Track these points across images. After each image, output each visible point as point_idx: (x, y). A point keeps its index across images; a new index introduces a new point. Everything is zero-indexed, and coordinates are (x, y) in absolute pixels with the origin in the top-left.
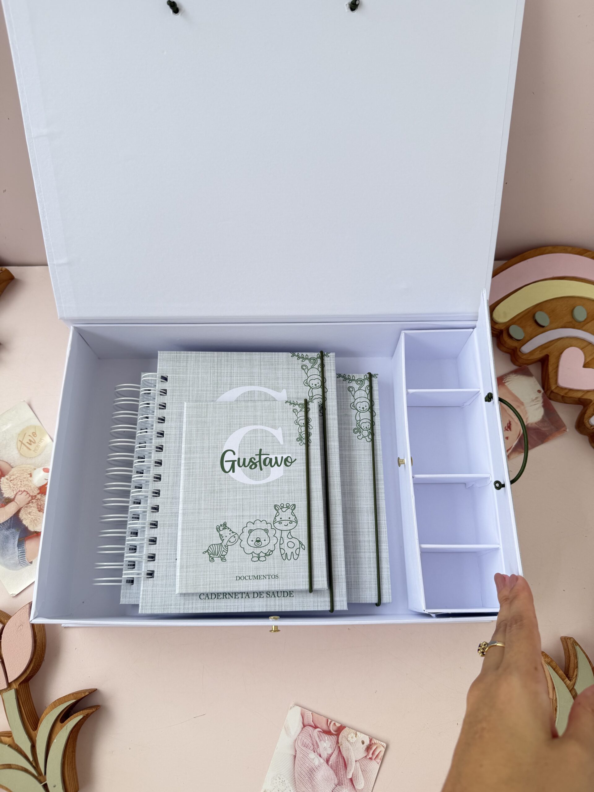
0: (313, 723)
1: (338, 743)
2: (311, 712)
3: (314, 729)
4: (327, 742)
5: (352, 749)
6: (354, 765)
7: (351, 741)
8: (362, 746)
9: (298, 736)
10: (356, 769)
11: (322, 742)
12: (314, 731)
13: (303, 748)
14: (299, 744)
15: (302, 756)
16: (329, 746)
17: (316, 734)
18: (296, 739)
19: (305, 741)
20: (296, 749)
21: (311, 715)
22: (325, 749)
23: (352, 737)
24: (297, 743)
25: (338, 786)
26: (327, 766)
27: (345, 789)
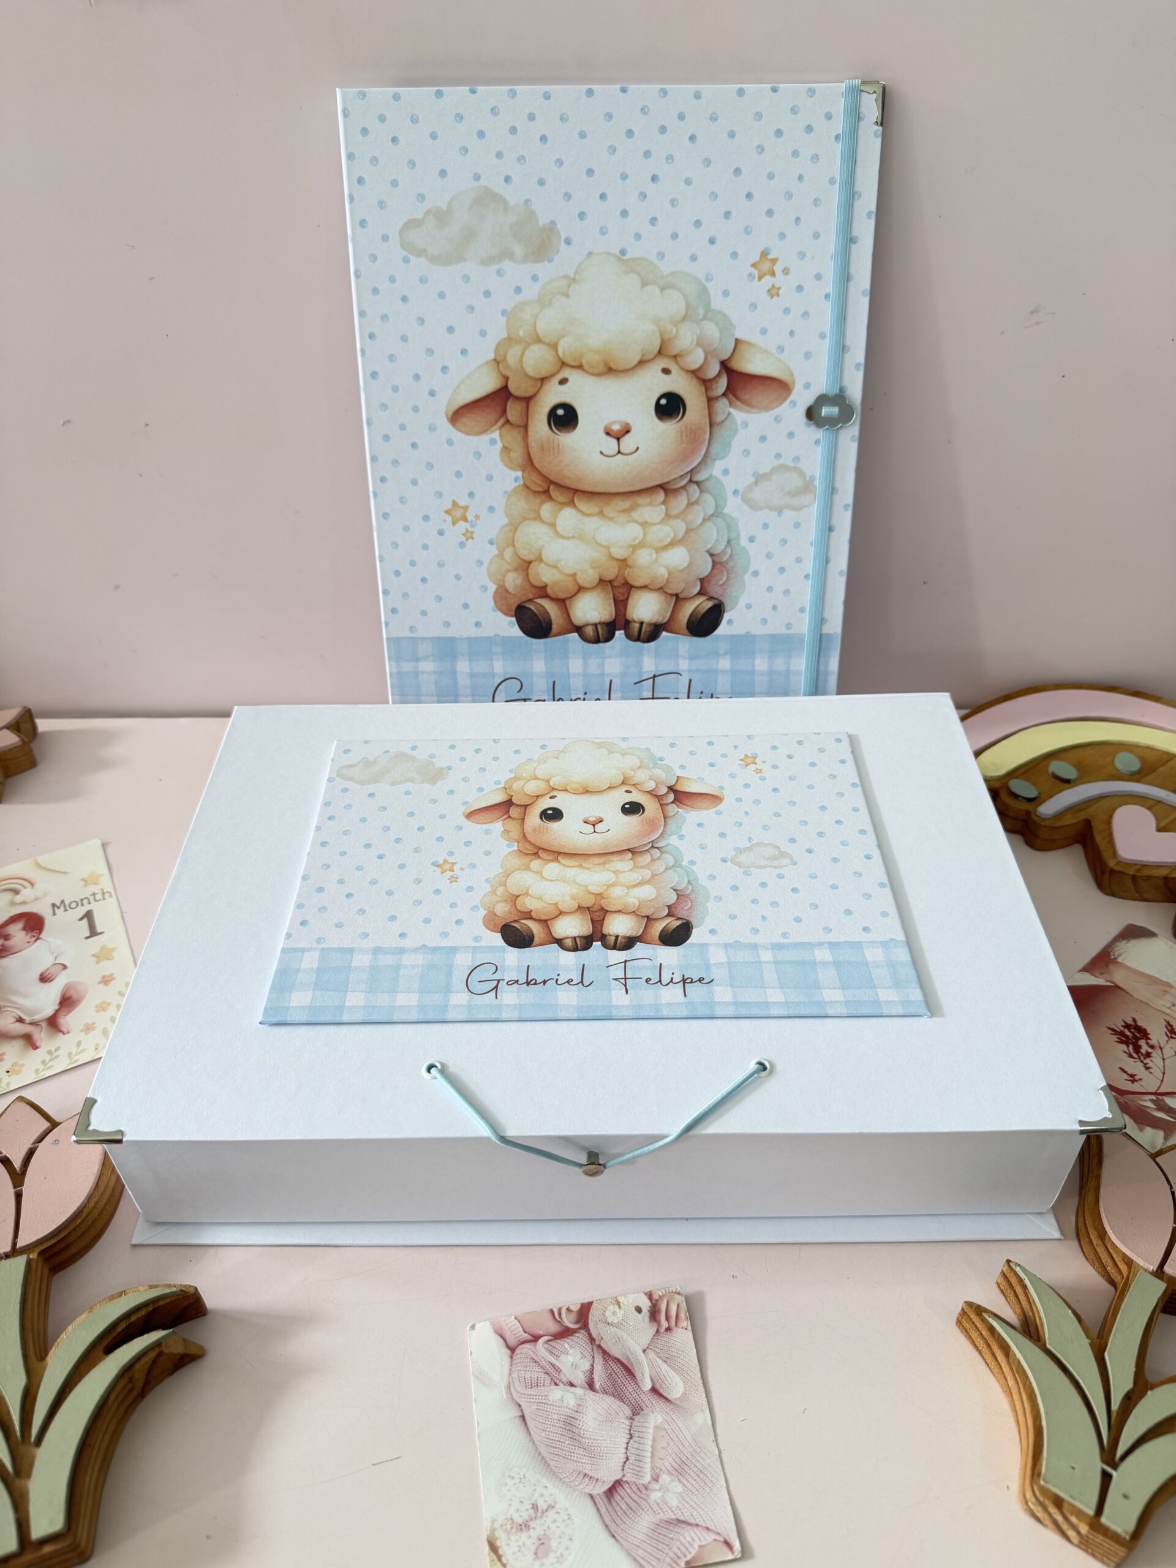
2: (513, 1318)
15: (534, 1408)
17: (544, 1351)
21: (517, 1322)
24: (515, 1389)
25: (637, 1418)
26: (596, 1394)
27: (651, 1414)
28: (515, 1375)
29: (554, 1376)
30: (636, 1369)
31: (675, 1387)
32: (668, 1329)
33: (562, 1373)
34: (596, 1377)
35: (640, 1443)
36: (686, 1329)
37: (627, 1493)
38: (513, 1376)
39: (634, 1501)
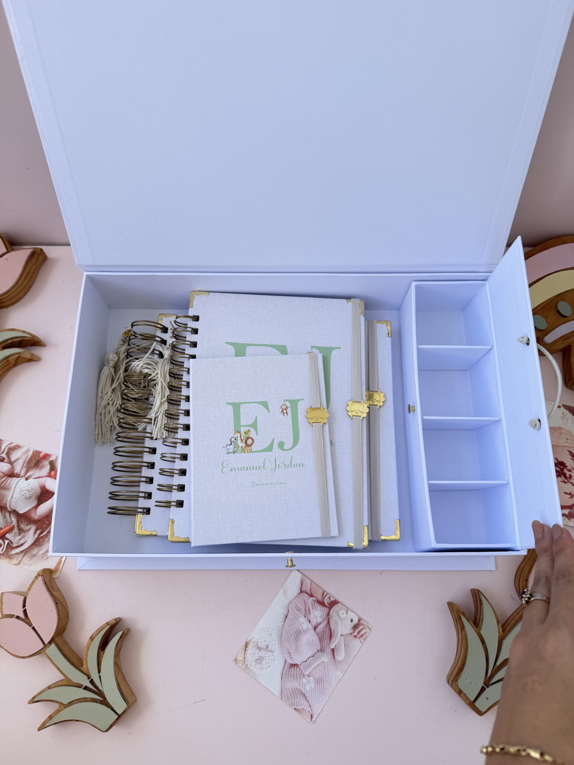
0: (309, 591)
1: (328, 614)
2: (310, 581)
3: (309, 597)
4: (319, 611)
5: (340, 623)
6: (339, 638)
7: (341, 616)
8: (350, 623)
9: (294, 599)
10: (339, 642)
11: (315, 610)
12: (309, 599)
13: (296, 611)
14: (293, 607)
15: (293, 617)
16: (320, 615)
17: (310, 602)
18: (291, 601)
19: (299, 605)
20: (289, 610)
21: (310, 584)
22: (315, 617)
23: (342, 613)
24: (292, 605)
25: (320, 652)
26: (314, 632)
27: (325, 656)
29: (307, 614)
30: (334, 637)
31: (340, 656)
32: (355, 636)
33: (309, 615)
34: (319, 627)
35: (313, 661)
36: (361, 642)
37: (297, 671)
39: (297, 675)
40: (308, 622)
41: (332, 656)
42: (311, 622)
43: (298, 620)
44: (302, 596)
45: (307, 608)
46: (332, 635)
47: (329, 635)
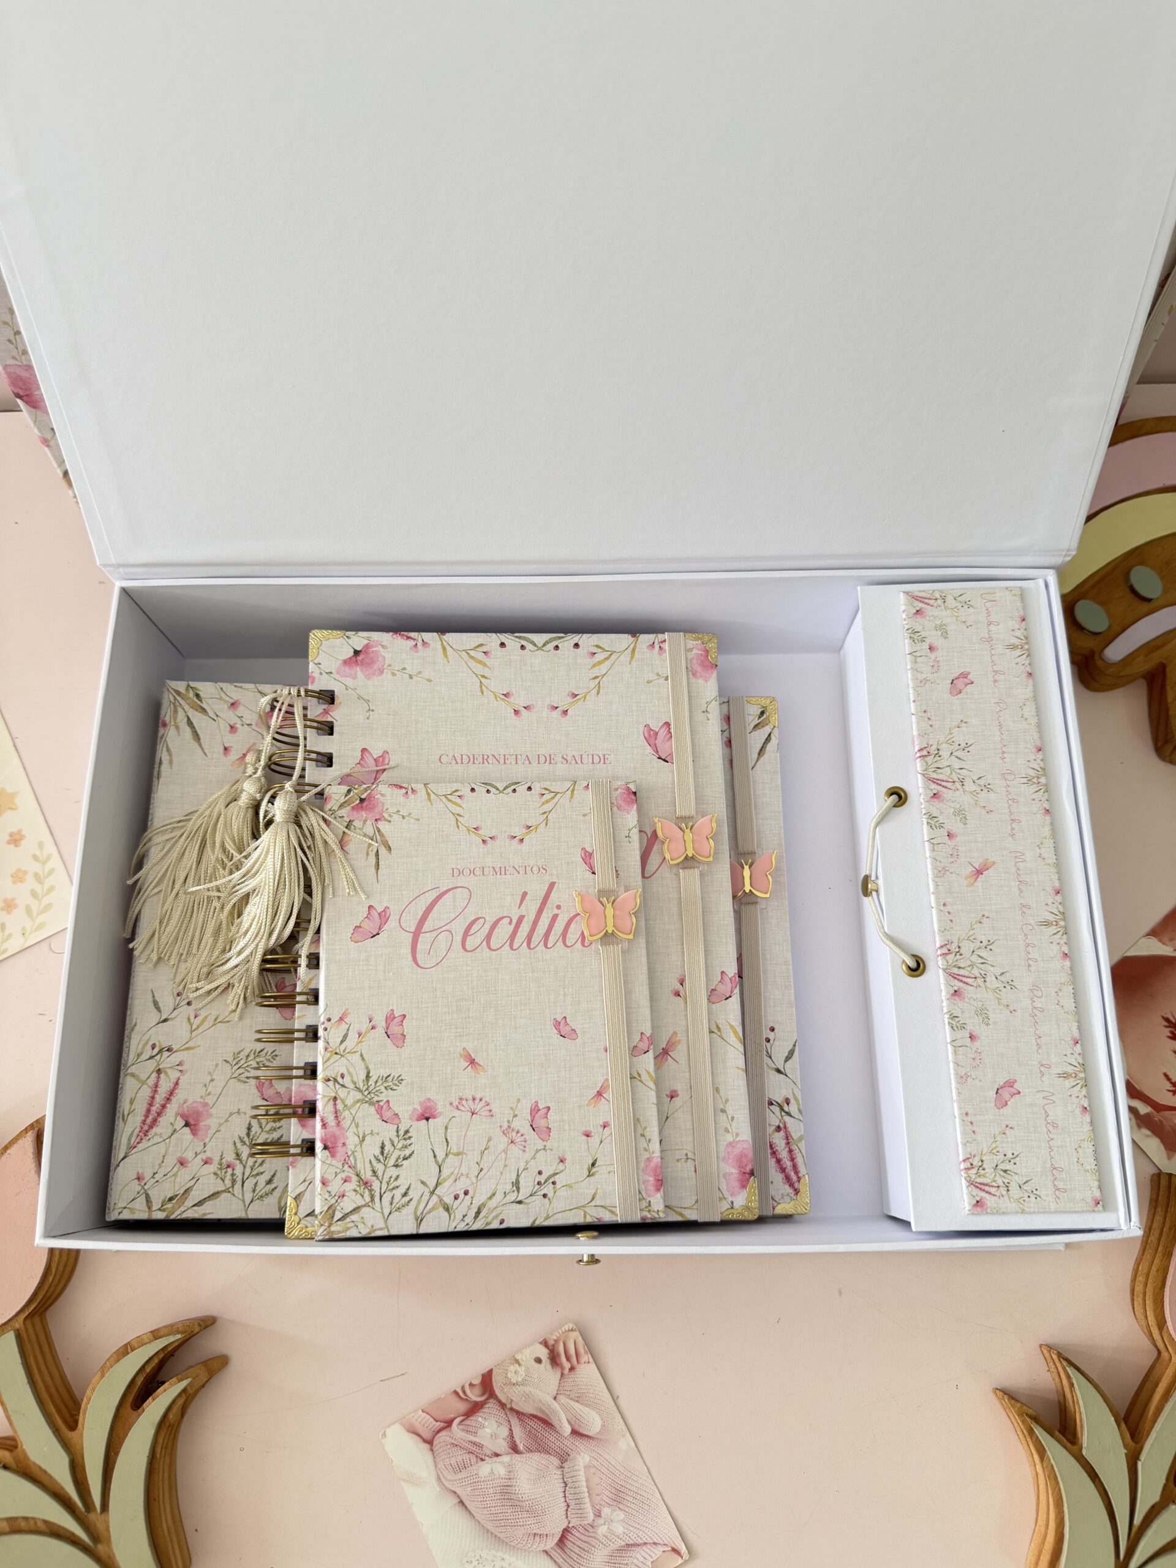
0: (438, 1423)
1: (503, 1405)
2: (420, 1411)
3: (448, 1429)
4: (486, 1424)
6: (558, 1407)
7: (520, 1379)
8: (542, 1366)
9: (436, 1466)
10: (566, 1410)
11: (480, 1431)
12: (453, 1431)
13: (460, 1476)
14: (449, 1477)
17: (460, 1432)
18: (438, 1475)
19: (453, 1461)
20: (452, 1489)
21: (425, 1414)
22: (493, 1437)
23: (516, 1374)
24: (447, 1480)
25: (565, 1465)
26: (522, 1455)
27: (578, 1456)
28: (441, 1466)
29: (478, 1453)
30: (552, 1417)
31: (593, 1422)
32: (572, 1369)
33: (484, 1448)
34: (518, 1441)
35: (575, 1488)
36: (589, 1362)
37: (577, 1537)
38: (439, 1467)
39: (585, 1542)
40: (496, 1458)
41: (585, 1442)
42: (498, 1452)
43: (482, 1480)
44: (439, 1446)
45: (469, 1446)
46: (547, 1419)
47: (542, 1425)
